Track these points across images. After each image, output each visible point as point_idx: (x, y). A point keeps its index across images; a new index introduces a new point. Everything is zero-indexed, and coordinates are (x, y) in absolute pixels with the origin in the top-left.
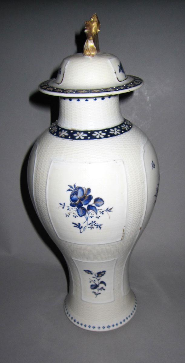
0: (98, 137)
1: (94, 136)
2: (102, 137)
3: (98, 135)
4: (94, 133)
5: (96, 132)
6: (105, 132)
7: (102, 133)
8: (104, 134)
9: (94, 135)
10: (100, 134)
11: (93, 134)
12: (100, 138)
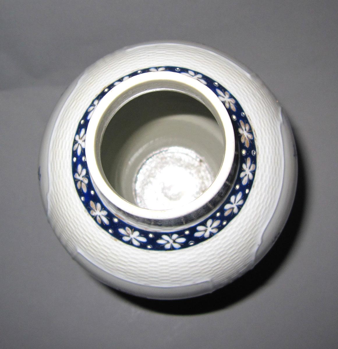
0: (168, 246)
1: (160, 245)
2: (176, 246)
3: (168, 242)
4: (161, 238)
5: (165, 237)
6: (185, 236)
7: (178, 238)
8: (183, 240)
9: (160, 242)
10: (174, 241)
11: (158, 239)
12: (172, 248)
